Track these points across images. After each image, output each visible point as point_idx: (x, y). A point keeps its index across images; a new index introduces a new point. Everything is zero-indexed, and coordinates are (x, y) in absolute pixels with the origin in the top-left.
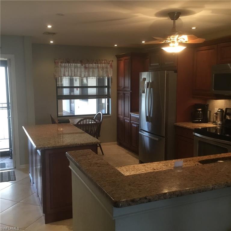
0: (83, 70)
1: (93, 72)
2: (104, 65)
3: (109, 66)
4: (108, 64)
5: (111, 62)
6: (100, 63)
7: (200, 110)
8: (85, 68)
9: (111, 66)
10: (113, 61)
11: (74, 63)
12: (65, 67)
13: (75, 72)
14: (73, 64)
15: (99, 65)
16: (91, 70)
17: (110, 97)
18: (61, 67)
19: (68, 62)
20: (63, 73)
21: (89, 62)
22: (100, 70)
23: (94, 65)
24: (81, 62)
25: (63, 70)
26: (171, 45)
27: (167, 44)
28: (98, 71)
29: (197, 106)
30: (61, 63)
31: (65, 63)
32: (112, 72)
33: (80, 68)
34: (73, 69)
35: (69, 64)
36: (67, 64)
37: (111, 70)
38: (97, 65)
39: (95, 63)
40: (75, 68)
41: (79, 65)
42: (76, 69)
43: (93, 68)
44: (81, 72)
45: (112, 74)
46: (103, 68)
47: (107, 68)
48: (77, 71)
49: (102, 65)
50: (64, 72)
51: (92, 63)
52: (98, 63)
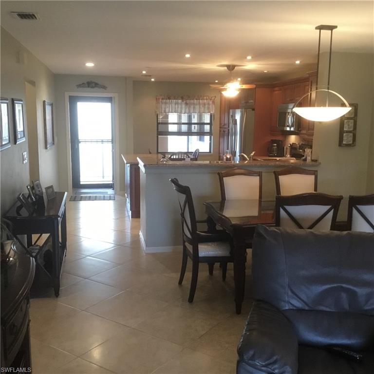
0: (184, 106)
1: (194, 108)
2: (205, 101)
3: (211, 102)
4: (210, 100)
5: (213, 98)
6: (202, 100)
7: (275, 145)
8: (186, 104)
9: (213, 102)
10: (215, 97)
11: (175, 99)
12: (166, 103)
13: (175, 109)
14: (174, 101)
15: (201, 101)
16: (192, 106)
17: (212, 135)
18: (162, 103)
19: (169, 98)
20: (163, 109)
21: (189, 98)
22: (201, 106)
23: (196, 101)
24: (182, 98)
25: (163, 106)
26: (228, 89)
27: (225, 89)
28: (200, 107)
29: (273, 142)
30: (162, 99)
31: (166, 99)
32: (214, 108)
33: (181, 104)
34: (174, 105)
35: (170, 101)
36: (168, 101)
37: (213, 106)
38: (198, 101)
39: (197, 100)
40: (175, 104)
41: (180, 101)
42: (176, 106)
43: (194, 104)
44: (181, 108)
45: (214, 111)
46: (205, 104)
47: (209, 104)
48: (178, 107)
49: (203, 101)
50: (165, 108)
51: (193, 100)
52: (199, 99)
